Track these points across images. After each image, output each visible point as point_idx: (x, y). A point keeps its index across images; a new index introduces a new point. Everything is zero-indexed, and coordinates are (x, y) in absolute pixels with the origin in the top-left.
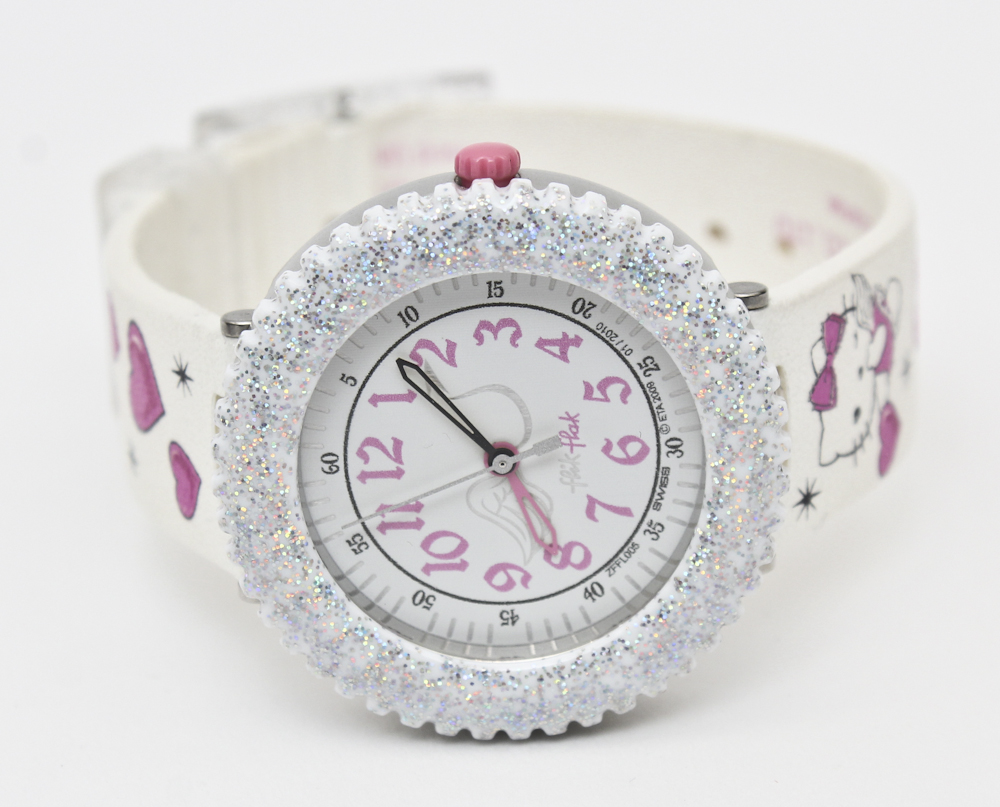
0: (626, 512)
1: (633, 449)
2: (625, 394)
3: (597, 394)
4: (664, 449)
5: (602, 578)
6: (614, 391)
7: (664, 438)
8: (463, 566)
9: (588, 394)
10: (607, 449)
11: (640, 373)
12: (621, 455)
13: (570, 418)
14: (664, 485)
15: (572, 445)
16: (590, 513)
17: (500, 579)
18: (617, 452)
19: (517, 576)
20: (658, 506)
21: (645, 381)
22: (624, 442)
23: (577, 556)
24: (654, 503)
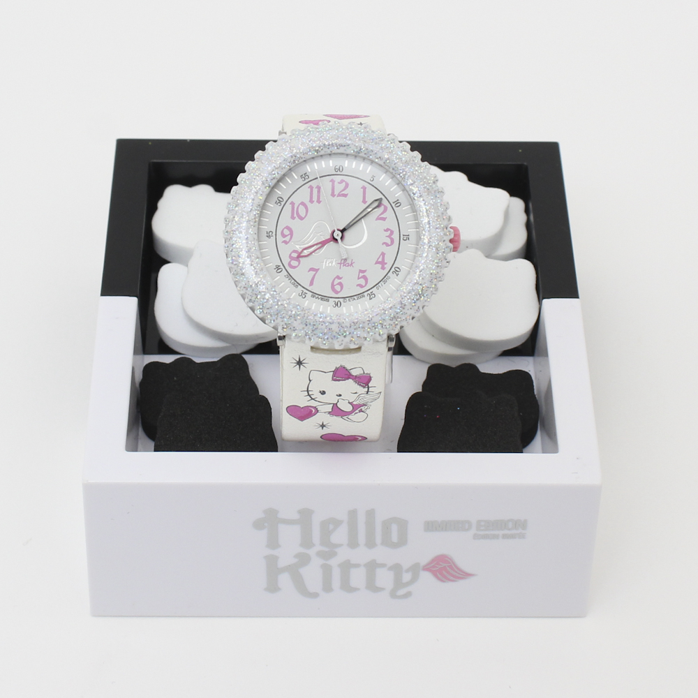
0: (311, 283)
1: (338, 288)
2: (361, 286)
3: (361, 275)
4: (337, 300)
5: (284, 272)
6: (362, 282)
7: (341, 300)
8: (293, 218)
9: (361, 271)
10: (338, 277)
11: (369, 292)
12: (336, 283)
13: (352, 264)
14: (322, 299)
15: (341, 264)
16: (312, 269)
17: (286, 232)
18: (337, 281)
19: (287, 239)
20: (313, 296)
21: (366, 294)
22: (340, 284)
23: (294, 263)
24: (314, 294)
